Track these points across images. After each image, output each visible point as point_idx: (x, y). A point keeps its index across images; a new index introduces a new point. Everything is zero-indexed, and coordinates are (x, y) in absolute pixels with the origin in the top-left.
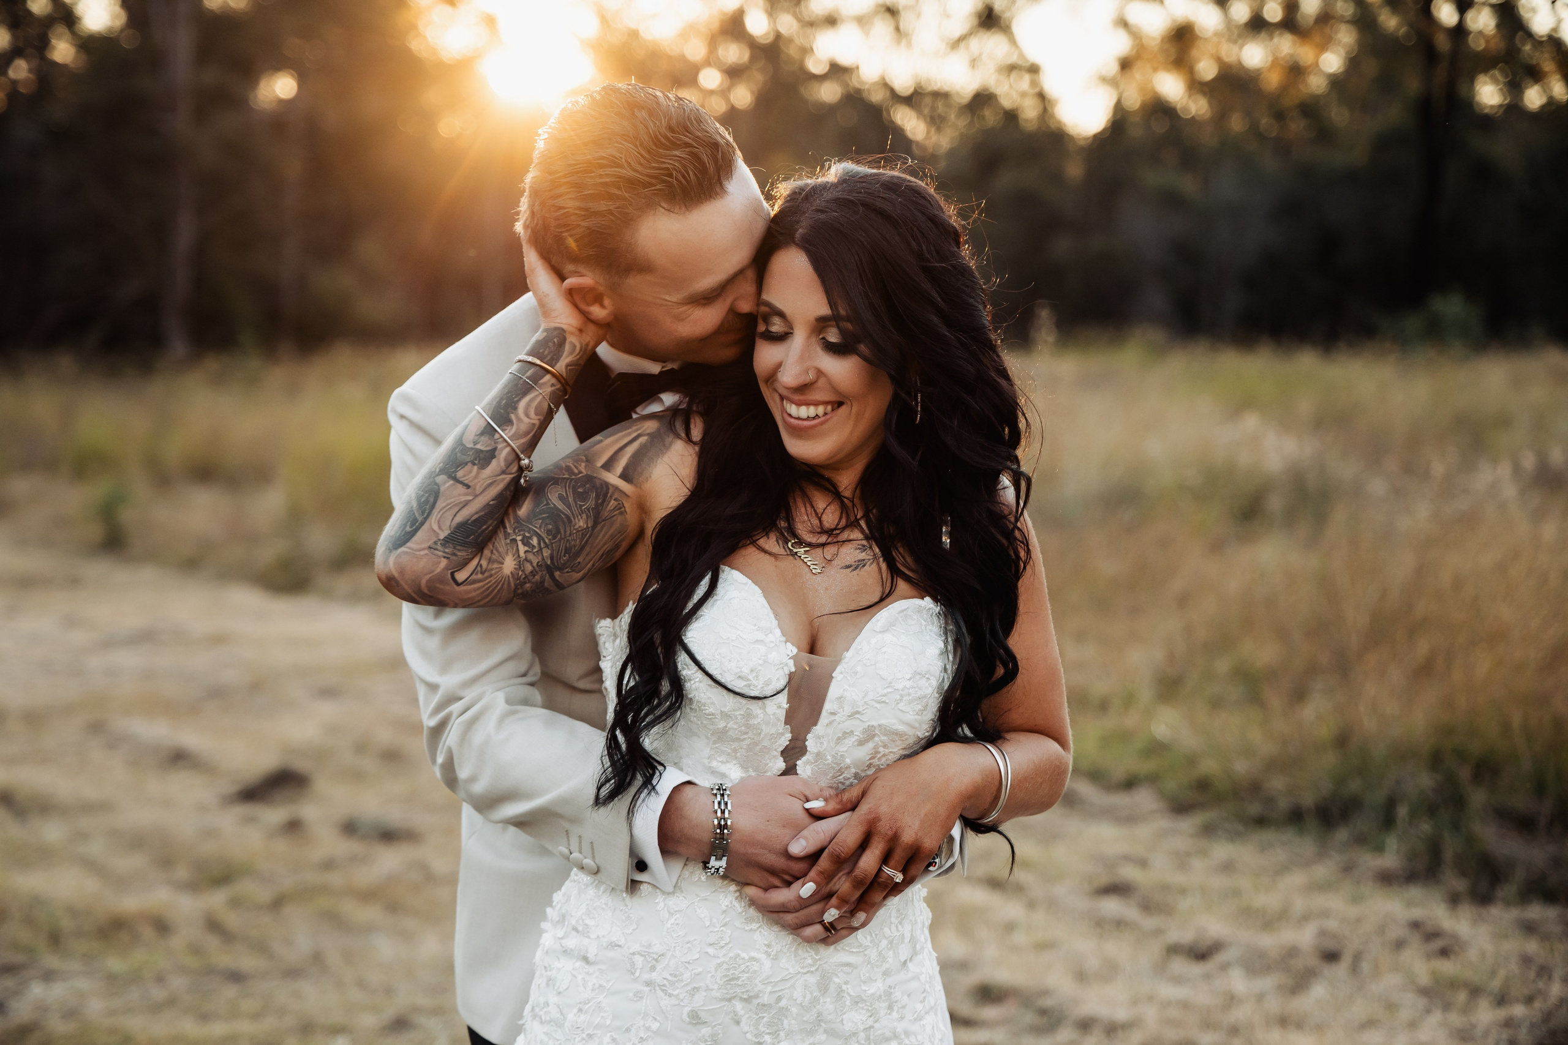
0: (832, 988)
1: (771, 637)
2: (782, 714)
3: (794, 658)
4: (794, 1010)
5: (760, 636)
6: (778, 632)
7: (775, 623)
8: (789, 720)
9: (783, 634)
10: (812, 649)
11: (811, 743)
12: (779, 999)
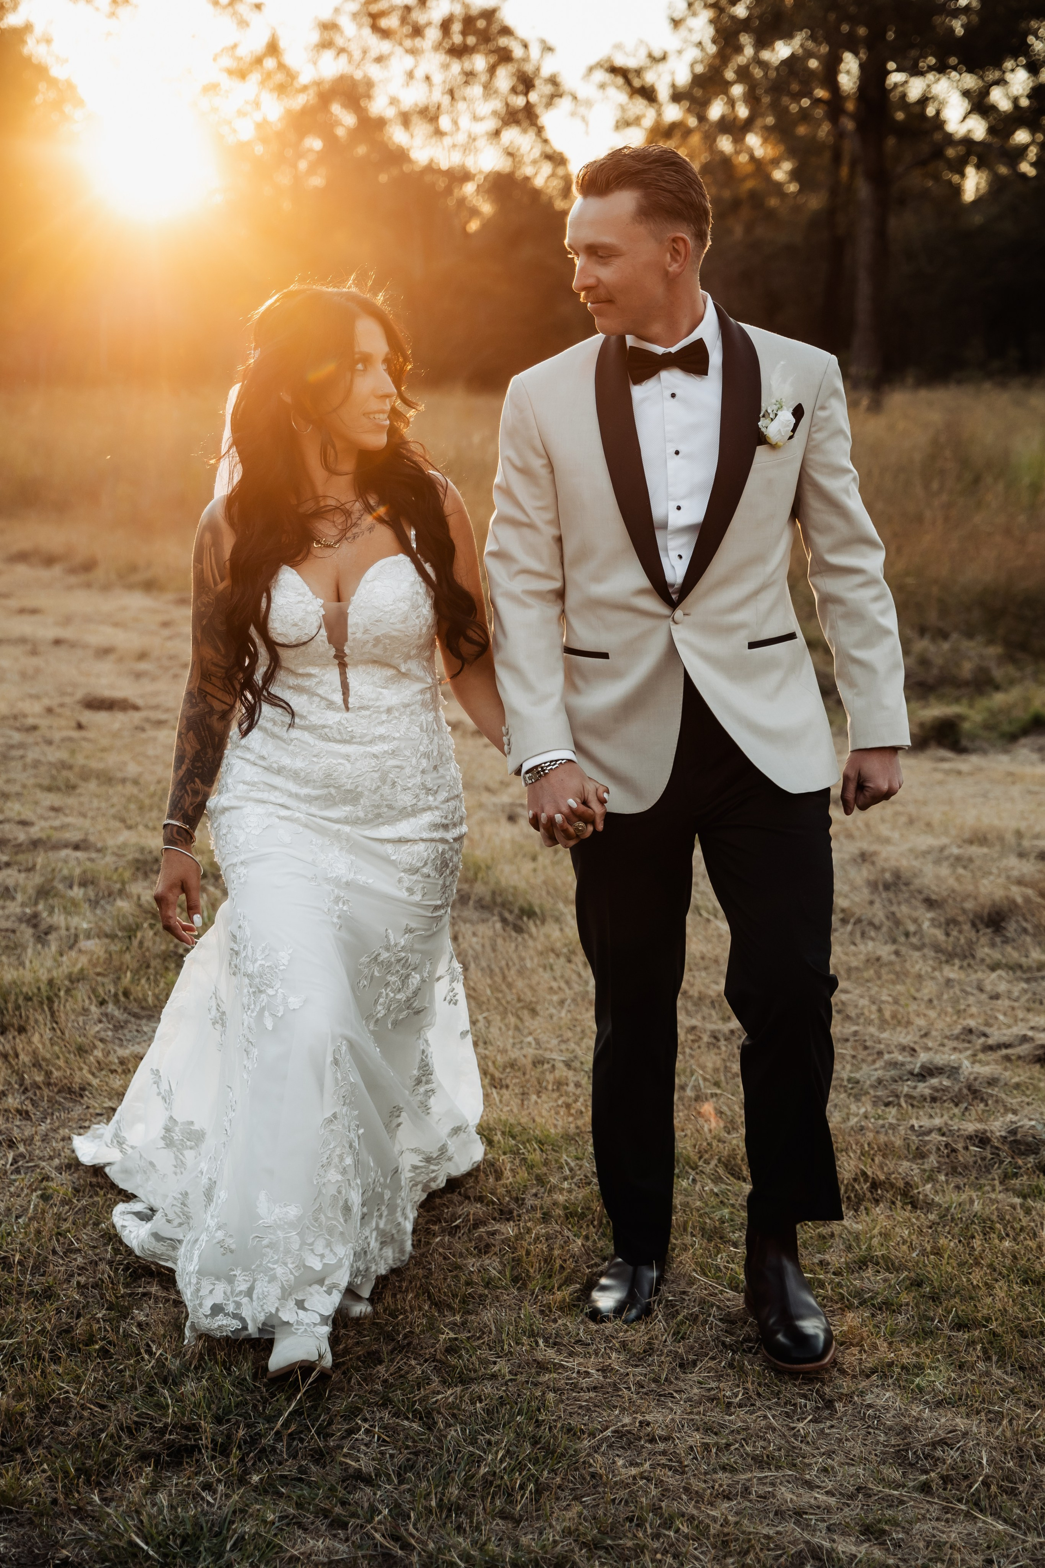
0: (389, 780)
1: (306, 598)
2: (325, 639)
3: (323, 606)
4: (366, 793)
5: (300, 598)
6: (310, 594)
7: (307, 588)
8: (330, 640)
9: (314, 593)
10: (339, 600)
11: (347, 651)
12: (357, 787)
